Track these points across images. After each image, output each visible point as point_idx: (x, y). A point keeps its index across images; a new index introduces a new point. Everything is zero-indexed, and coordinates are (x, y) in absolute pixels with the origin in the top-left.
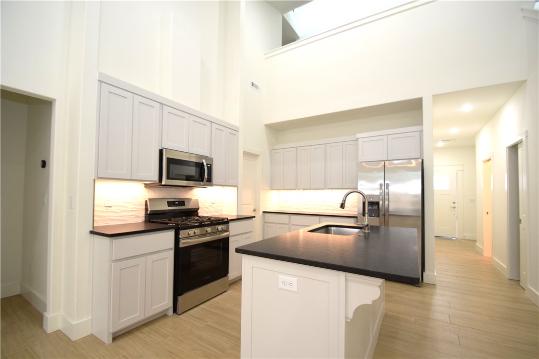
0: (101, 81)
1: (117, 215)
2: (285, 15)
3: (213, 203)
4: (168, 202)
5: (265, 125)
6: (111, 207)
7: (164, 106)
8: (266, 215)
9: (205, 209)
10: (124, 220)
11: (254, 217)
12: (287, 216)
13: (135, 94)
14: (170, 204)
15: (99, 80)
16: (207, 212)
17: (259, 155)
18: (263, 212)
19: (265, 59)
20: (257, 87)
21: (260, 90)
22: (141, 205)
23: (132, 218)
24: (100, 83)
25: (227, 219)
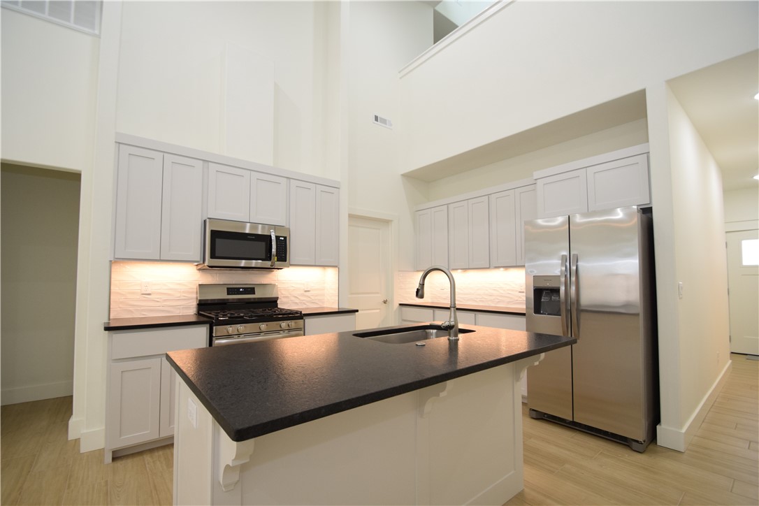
0: (119, 143)
1: (158, 304)
2: (438, 8)
3: (306, 291)
4: (228, 288)
5: (402, 175)
6: (149, 294)
7: (210, 164)
8: (405, 309)
9: (293, 298)
10: (168, 312)
11: (357, 311)
12: (431, 311)
13: (165, 152)
14: (231, 291)
15: (116, 142)
16: (296, 303)
17: (391, 221)
18: (400, 305)
19: (401, 78)
20: (384, 121)
21: (391, 125)
22: (192, 293)
23: (179, 309)
24: (118, 144)
25: (301, 312)
